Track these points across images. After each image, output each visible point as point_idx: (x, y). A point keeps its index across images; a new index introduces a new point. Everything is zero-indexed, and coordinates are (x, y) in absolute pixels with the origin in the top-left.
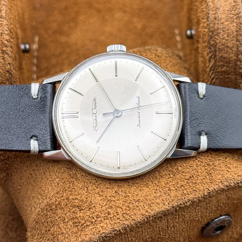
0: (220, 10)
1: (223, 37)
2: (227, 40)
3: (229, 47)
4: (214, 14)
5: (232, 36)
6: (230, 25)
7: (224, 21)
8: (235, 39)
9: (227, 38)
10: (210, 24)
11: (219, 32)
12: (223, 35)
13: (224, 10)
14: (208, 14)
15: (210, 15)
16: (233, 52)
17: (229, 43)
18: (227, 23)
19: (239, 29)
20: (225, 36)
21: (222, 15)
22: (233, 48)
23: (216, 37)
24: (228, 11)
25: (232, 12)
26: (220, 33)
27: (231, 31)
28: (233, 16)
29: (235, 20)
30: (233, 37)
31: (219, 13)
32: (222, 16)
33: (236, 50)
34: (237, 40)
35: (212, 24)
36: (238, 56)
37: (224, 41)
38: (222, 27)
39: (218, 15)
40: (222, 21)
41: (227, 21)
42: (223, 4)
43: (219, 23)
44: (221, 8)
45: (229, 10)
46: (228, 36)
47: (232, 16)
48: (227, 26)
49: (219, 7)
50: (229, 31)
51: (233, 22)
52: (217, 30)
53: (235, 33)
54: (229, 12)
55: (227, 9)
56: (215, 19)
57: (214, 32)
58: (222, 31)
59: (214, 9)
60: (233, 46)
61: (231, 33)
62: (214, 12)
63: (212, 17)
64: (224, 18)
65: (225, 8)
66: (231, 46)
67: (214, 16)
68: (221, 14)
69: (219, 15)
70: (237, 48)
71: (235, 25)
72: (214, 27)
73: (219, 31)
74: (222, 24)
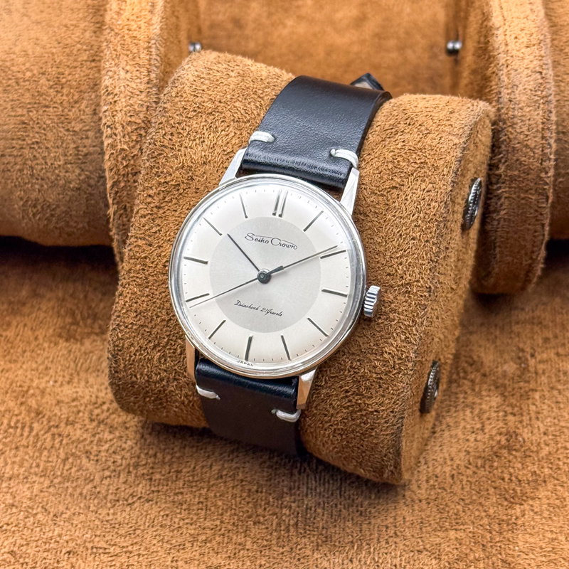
0: (519, 89)
1: (521, 130)
2: (527, 135)
3: (530, 148)
4: (508, 94)
5: (535, 129)
6: (532, 112)
7: (524, 105)
8: (540, 135)
9: (527, 133)
10: (502, 108)
11: (515, 122)
12: (521, 128)
13: (525, 89)
14: (500, 93)
15: (502, 94)
16: (536, 155)
17: (530, 141)
18: (528, 109)
19: (548, 120)
20: (525, 129)
21: (521, 95)
22: (535, 149)
23: (510, 129)
24: (531, 90)
25: (537, 93)
26: (516, 124)
27: (533, 122)
28: (539, 98)
29: (542, 106)
30: (537, 131)
31: (517, 92)
32: (521, 97)
33: (540, 153)
34: (543, 138)
35: (504, 109)
36: (543, 163)
37: (522, 136)
38: (520, 114)
39: (515, 95)
40: (520, 106)
41: (529, 106)
42: (524, 80)
43: (516, 109)
44: (521, 86)
45: (533, 89)
46: (529, 129)
47: (536, 98)
48: (527, 114)
49: (517, 83)
50: (530, 122)
51: (539, 107)
52: (512, 119)
53: (541, 126)
54: (533, 92)
55: (530, 87)
56: (510, 101)
57: (507, 122)
58: (519, 121)
59: (510, 86)
60: (536, 146)
61: (535, 125)
62: (510, 91)
63: (505, 98)
64: (524, 102)
65: (526, 86)
66: (533, 146)
67: (508, 97)
68: (519, 94)
69: (517, 96)
70: (543, 151)
71: (541, 112)
72: (507, 114)
73: (515, 120)
74: (520, 110)
